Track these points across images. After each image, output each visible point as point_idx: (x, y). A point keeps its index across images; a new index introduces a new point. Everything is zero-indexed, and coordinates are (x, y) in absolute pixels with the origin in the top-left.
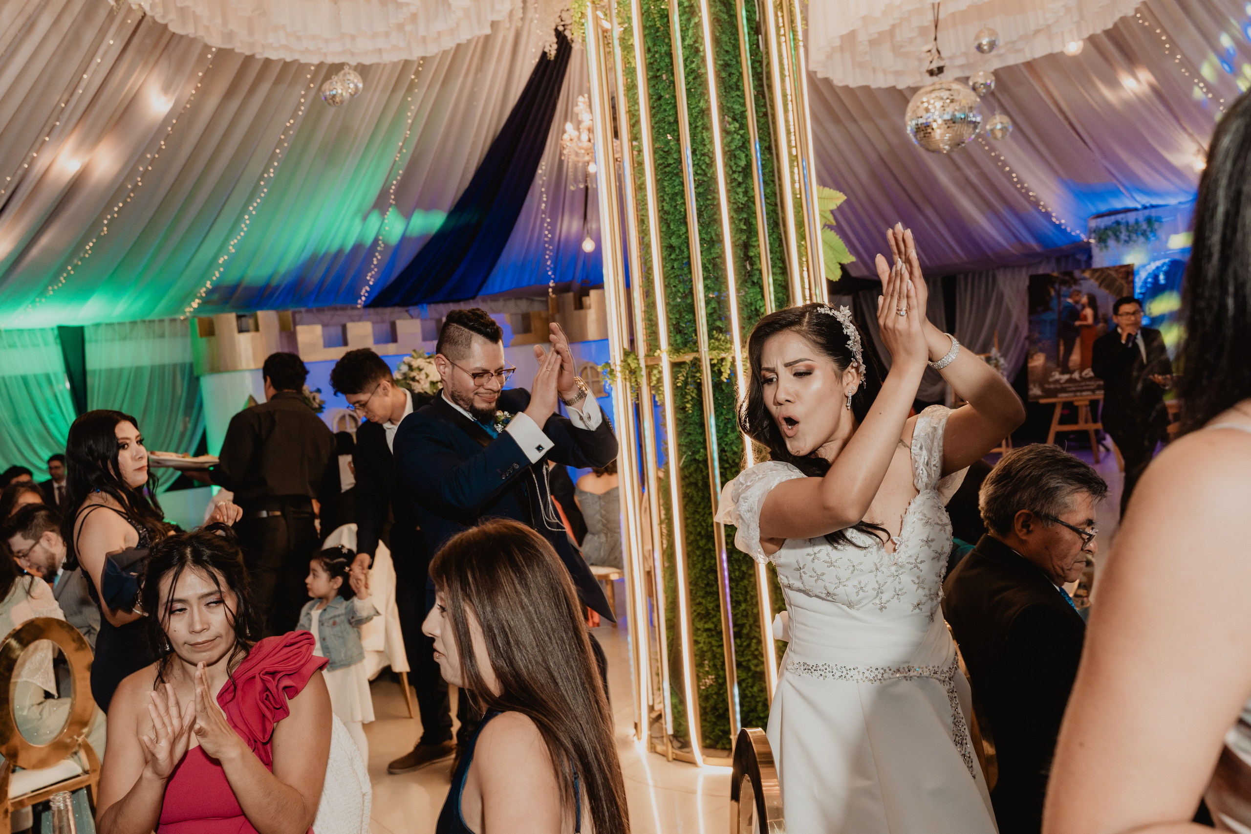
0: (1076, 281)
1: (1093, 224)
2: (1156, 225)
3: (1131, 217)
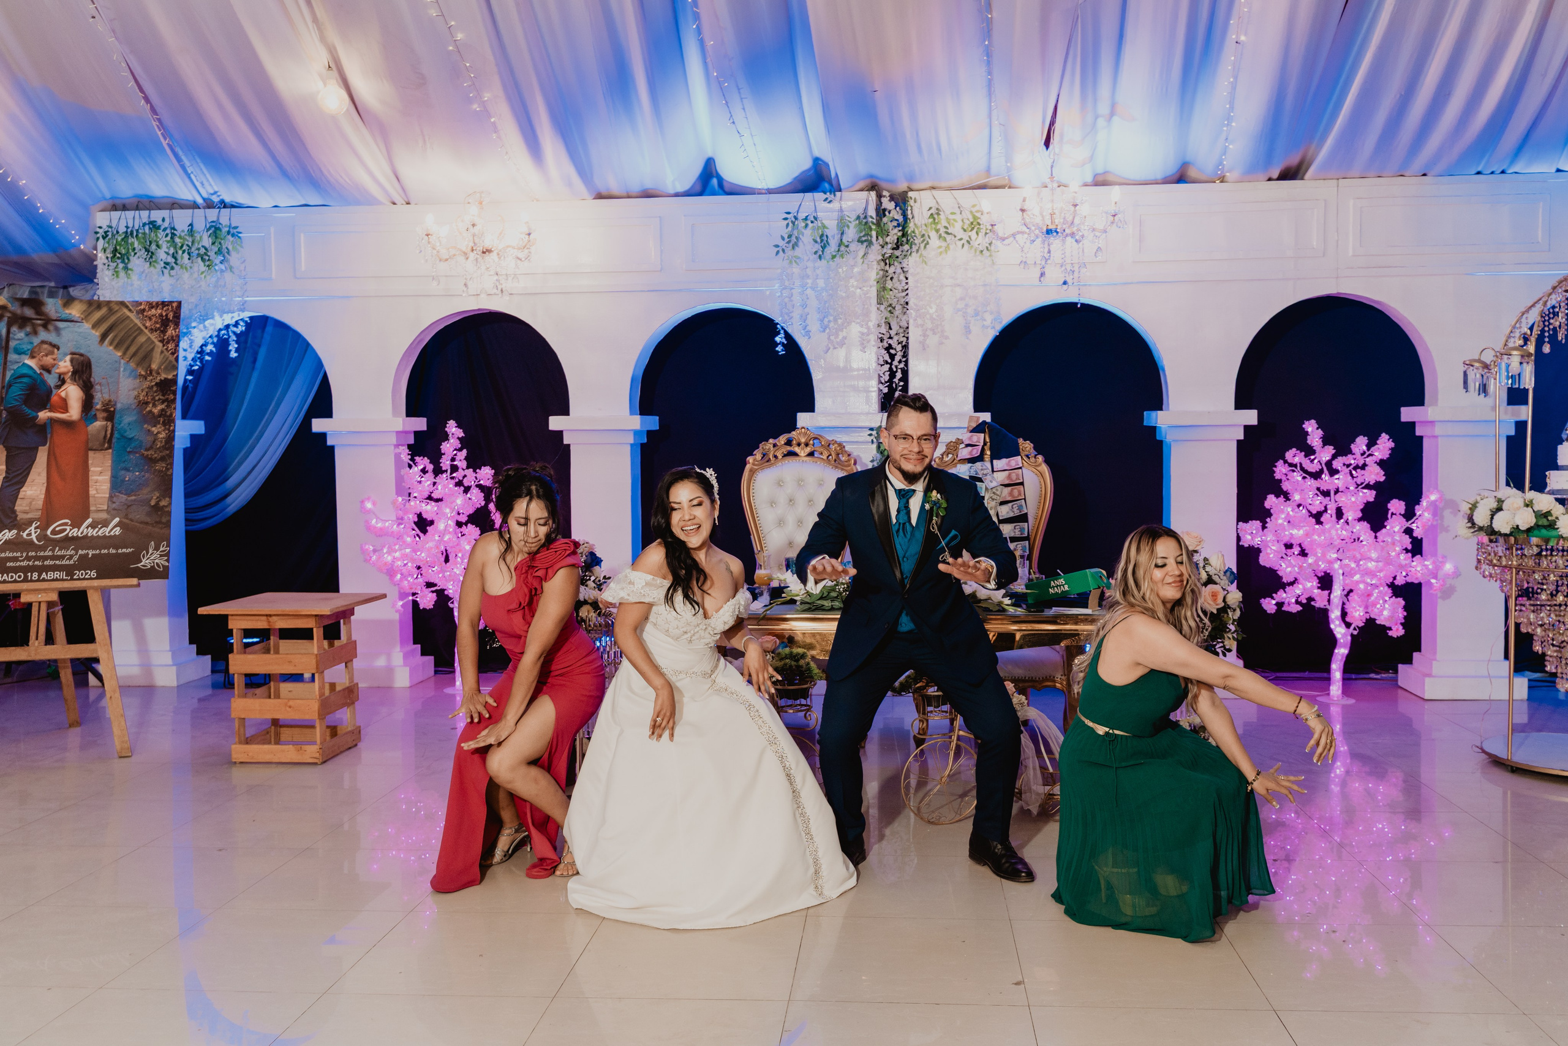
0: (47, 322)
1: (102, 219)
2: (228, 242)
3: (181, 219)
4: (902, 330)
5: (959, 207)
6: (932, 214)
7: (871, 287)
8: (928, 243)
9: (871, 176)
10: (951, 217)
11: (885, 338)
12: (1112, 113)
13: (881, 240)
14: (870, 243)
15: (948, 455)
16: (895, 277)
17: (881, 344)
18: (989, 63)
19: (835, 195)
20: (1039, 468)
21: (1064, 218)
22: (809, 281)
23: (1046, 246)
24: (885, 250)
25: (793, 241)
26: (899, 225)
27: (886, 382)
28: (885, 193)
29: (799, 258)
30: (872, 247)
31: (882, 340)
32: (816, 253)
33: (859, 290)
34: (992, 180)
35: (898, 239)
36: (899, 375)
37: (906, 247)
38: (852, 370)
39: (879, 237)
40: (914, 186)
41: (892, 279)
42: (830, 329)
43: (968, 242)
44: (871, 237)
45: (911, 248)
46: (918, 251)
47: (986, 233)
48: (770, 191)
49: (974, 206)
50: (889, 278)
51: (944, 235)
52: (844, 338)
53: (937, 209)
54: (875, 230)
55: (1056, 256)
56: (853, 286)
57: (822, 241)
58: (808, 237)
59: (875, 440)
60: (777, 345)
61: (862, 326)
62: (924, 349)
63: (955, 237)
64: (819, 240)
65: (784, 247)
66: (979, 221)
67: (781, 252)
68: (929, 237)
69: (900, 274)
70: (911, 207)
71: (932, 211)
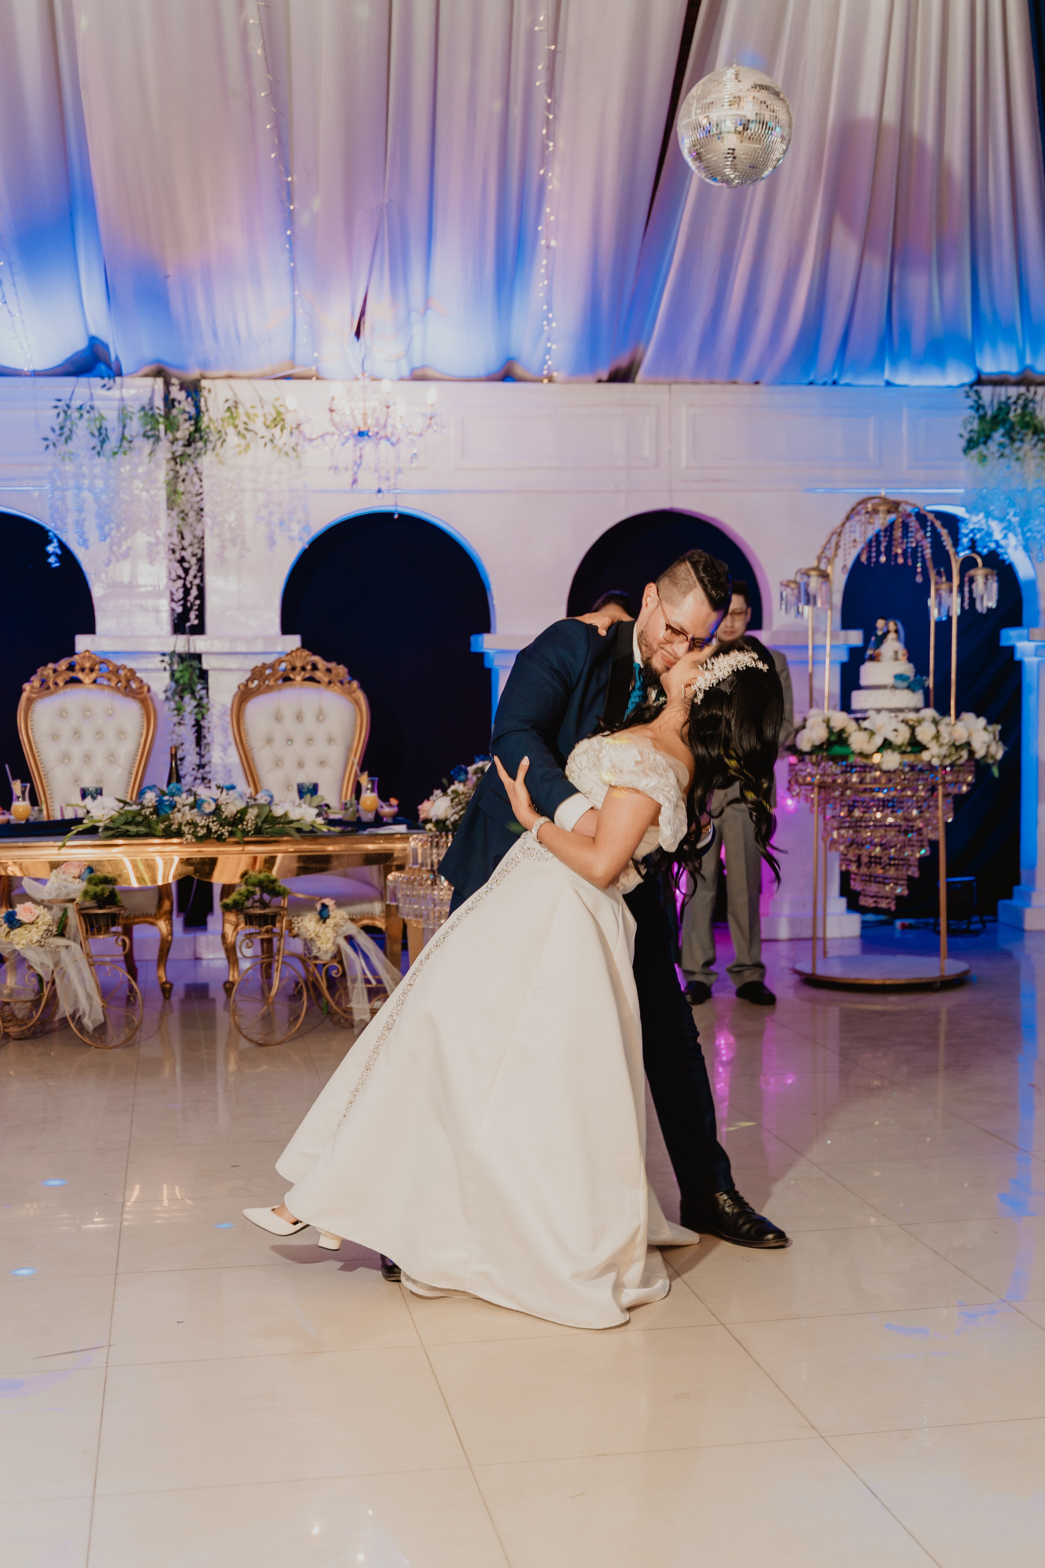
4: (196, 541)
5: (261, 401)
6: (229, 408)
7: (159, 489)
8: (224, 441)
9: (158, 361)
10: (251, 411)
11: (177, 549)
12: (427, 307)
13: (170, 436)
14: (158, 439)
15: (253, 682)
16: (188, 478)
17: (172, 557)
18: (291, 250)
19: (114, 381)
20: (354, 695)
21: (377, 420)
22: (86, 482)
23: (358, 449)
24: (175, 448)
25: (65, 434)
26: (190, 419)
27: (180, 601)
28: (174, 381)
29: (72, 454)
30: (161, 444)
31: (174, 551)
32: (94, 448)
33: (144, 494)
34: (297, 371)
35: (190, 435)
36: (194, 592)
37: (200, 444)
38: (139, 586)
39: (169, 433)
40: (209, 374)
41: (184, 480)
42: (111, 538)
43: (272, 441)
44: (159, 431)
45: (205, 445)
46: (213, 449)
47: (291, 433)
48: (36, 374)
49: (277, 399)
50: (180, 480)
51: (243, 431)
52: (129, 549)
53: (236, 402)
54: (163, 423)
55: (369, 460)
56: (137, 488)
57: (100, 434)
58: (82, 429)
59: (168, 667)
60: (49, 555)
61: (149, 535)
62: (222, 563)
63: (256, 434)
64: (96, 433)
65: (55, 441)
66: (283, 416)
67: (51, 447)
68: (226, 434)
69: (193, 475)
70: (205, 398)
71: (230, 404)
